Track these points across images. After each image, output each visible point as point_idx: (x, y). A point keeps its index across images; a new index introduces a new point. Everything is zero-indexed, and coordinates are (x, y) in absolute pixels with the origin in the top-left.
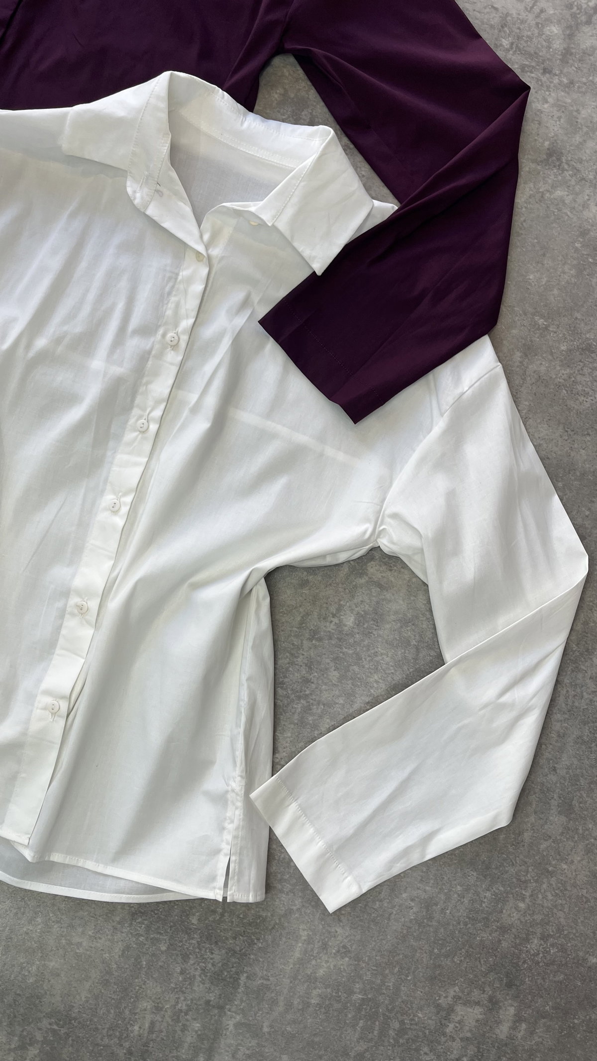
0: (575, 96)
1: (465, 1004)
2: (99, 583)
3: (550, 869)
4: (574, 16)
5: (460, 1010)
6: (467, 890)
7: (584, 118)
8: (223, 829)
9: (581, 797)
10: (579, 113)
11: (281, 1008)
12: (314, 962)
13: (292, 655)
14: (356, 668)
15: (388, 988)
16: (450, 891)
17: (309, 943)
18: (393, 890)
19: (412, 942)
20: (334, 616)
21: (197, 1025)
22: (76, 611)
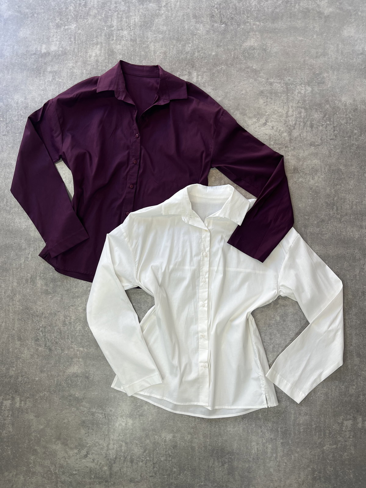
0: (296, 151)
1: (346, 421)
2: (206, 327)
3: (359, 374)
4: (289, 128)
5: (345, 423)
6: (337, 387)
7: (301, 157)
8: (261, 387)
9: (362, 351)
10: (299, 156)
11: (293, 435)
12: (298, 419)
13: (265, 333)
14: (284, 331)
15: (322, 421)
16: (331, 388)
17: (295, 414)
18: (315, 393)
19: (325, 406)
20: (273, 318)
21: (270, 446)
22: (201, 337)
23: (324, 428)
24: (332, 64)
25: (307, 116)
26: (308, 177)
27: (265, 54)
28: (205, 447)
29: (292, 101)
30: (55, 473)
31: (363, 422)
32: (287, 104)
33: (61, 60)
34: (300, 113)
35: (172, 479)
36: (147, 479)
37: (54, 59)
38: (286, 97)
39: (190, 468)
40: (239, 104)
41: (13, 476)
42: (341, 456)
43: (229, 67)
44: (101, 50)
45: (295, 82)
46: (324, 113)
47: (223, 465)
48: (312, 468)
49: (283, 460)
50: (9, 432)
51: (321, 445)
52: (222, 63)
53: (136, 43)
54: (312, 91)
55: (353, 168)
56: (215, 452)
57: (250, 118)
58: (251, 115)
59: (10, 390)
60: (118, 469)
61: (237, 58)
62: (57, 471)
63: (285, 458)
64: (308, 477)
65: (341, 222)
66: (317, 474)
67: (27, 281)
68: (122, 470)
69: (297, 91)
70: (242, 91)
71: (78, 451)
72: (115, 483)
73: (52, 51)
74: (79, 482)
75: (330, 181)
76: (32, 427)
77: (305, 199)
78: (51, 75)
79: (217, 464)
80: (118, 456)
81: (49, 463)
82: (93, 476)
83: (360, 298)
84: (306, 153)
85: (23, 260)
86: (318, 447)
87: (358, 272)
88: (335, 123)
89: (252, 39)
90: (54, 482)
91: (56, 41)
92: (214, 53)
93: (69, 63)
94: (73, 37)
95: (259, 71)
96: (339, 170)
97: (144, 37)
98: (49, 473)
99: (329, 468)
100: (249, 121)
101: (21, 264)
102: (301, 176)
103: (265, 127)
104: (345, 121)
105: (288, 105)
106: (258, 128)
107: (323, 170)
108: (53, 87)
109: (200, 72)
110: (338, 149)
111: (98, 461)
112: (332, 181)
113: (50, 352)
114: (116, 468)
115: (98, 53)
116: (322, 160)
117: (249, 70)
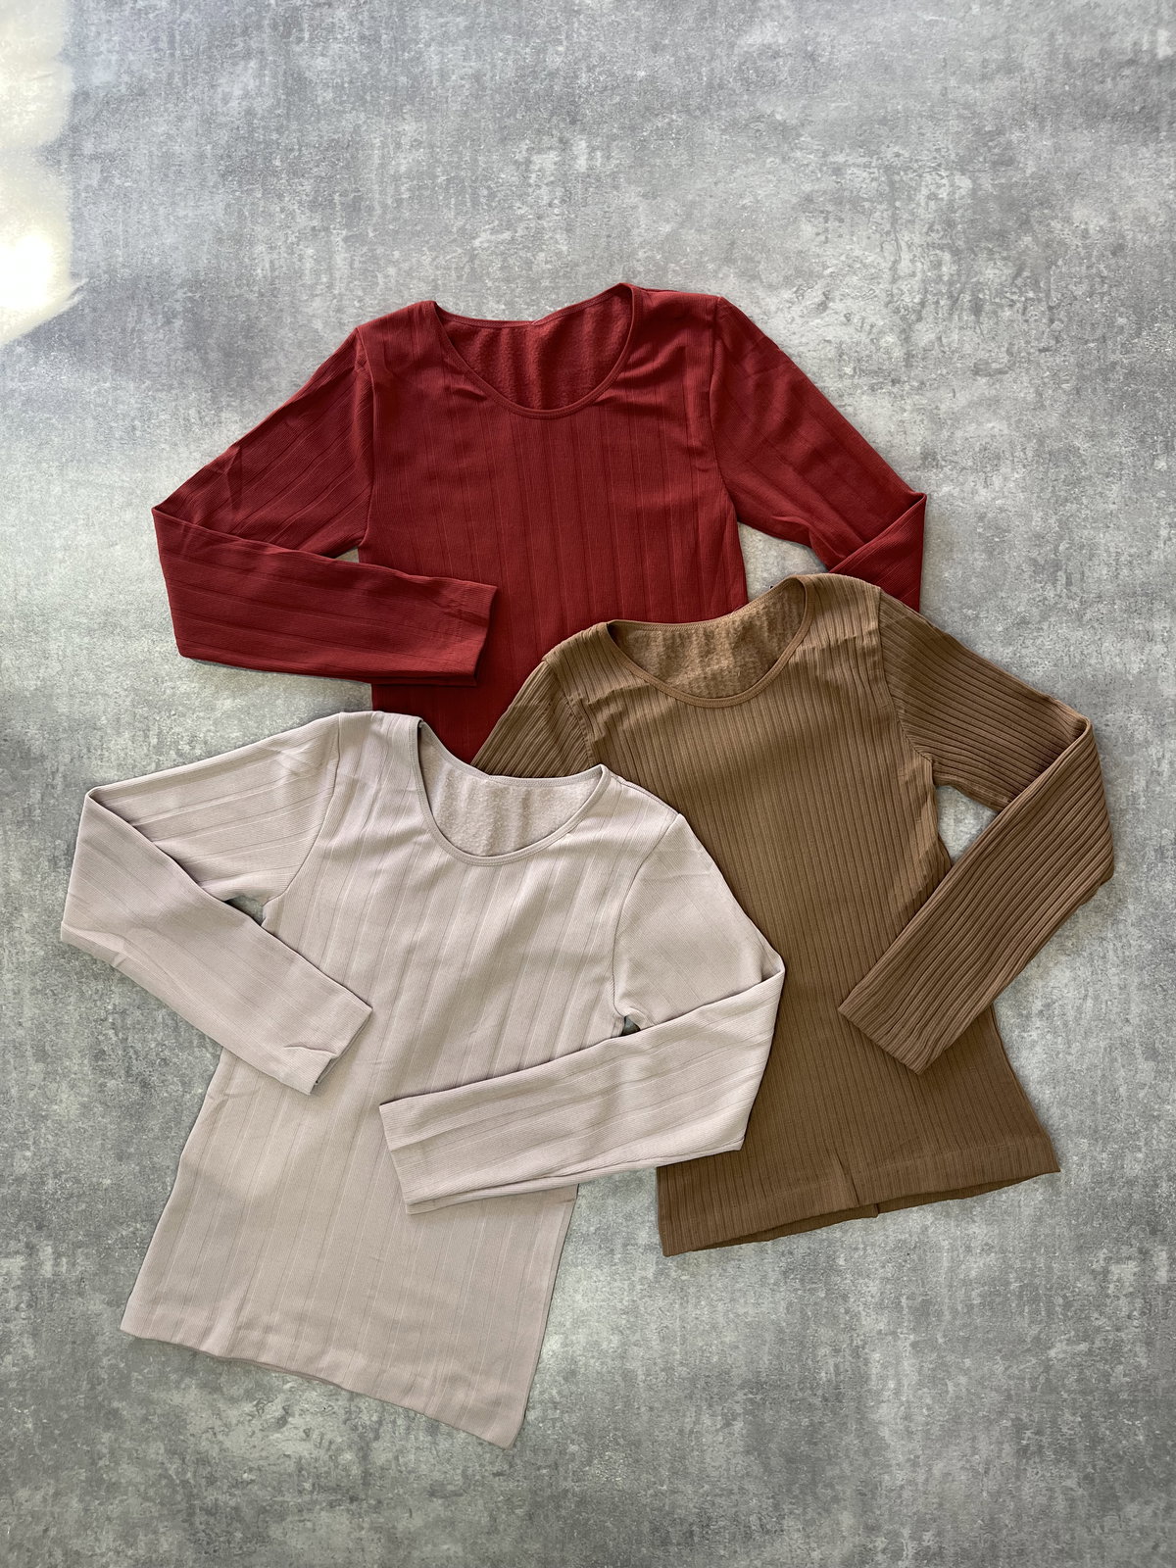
23: (1050, 1289)
24: (1036, 99)
25: (959, 275)
26: (972, 478)
27: (812, 70)
28: (668, 1369)
29: (909, 225)
30: (185, 1483)
31: (1170, 1265)
32: (893, 236)
33: (126, 116)
34: (938, 265)
35: (565, 1479)
36: (483, 1485)
37: (105, 113)
38: (890, 212)
39: (621, 1441)
40: (733, 243)
41: (45, 1500)
42: (1107, 1376)
43: (696, 117)
44: (260, 76)
45: (917, 161)
46: (1018, 262)
47: (728, 1424)
48: (1013, 1420)
49: (921, 1398)
50: (25, 1358)
51: (1041, 1345)
52: (672, 104)
53: (379, 48)
54: (974, 192)
55: (1118, 445)
56: (701, 1384)
57: (771, 287)
58: (774, 278)
59: (19, 1221)
60: (390, 1456)
61: (719, 85)
62: (189, 1475)
63: (925, 1390)
64: (1001, 1450)
65: (1081, 625)
66: (1029, 1438)
67: (56, 864)
68: (401, 1460)
69: (925, 191)
70: (741, 197)
71: (256, 1405)
72: (380, 1502)
73: (97, 87)
74: (264, 1508)
75: (1042, 490)
76: (99, 1339)
77: (962, 552)
78: (98, 167)
79: (707, 1420)
80: (386, 1416)
81: (162, 1451)
82: (307, 1486)
83: (1149, 870)
84: (963, 399)
85: (39, 796)
86: (1029, 1350)
87: (1143, 783)
88: (1052, 292)
89: (769, 24)
90: (179, 1511)
91: (109, 51)
92: (643, 73)
93: (156, 123)
94: (165, 38)
95: (794, 128)
96: (1072, 450)
97: (405, 26)
98: (164, 1482)
99: (1068, 1416)
100: (768, 299)
101: (30, 809)
102: (947, 477)
103: (822, 318)
104: (1085, 287)
105: (897, 240)
106: (799, 321)
107: (1019, 453)
108: (105, 209)
109: (599, 139)
110: (1067, 381)
111: (322, 1435)
112: (1050, 489)
113: (145, 1093)
114: (381, 1454)
115: (252, 85)
116: (1013, 420)
117: (762, 126)
